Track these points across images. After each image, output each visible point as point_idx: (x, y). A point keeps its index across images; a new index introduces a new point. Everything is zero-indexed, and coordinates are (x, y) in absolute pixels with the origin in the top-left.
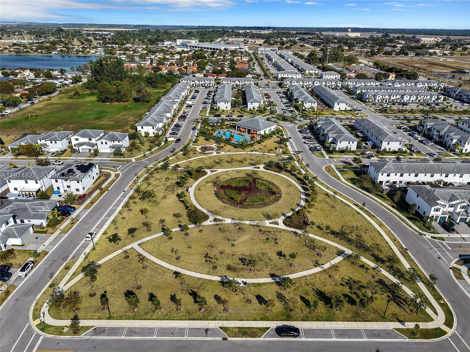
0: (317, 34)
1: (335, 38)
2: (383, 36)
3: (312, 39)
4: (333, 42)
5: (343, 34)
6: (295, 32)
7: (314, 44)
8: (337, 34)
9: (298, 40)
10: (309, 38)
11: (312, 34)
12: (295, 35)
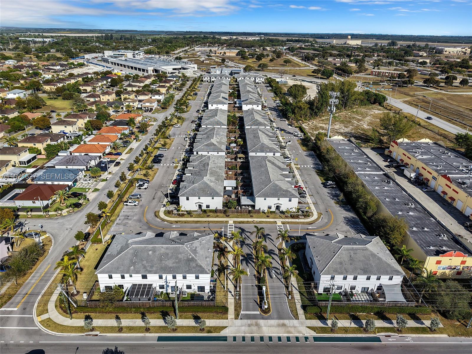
0: (311, 42)
1: (333, 47)
2: (389, 44)
3: (304, 49)
4: (331, 55)
5: (341, 42)
6: (285, 39)
7: (306, 58)
8: (335, 42)
9: (285, 50)
10: (301, 48)
11: (304, 42)
12: (283, 43)
